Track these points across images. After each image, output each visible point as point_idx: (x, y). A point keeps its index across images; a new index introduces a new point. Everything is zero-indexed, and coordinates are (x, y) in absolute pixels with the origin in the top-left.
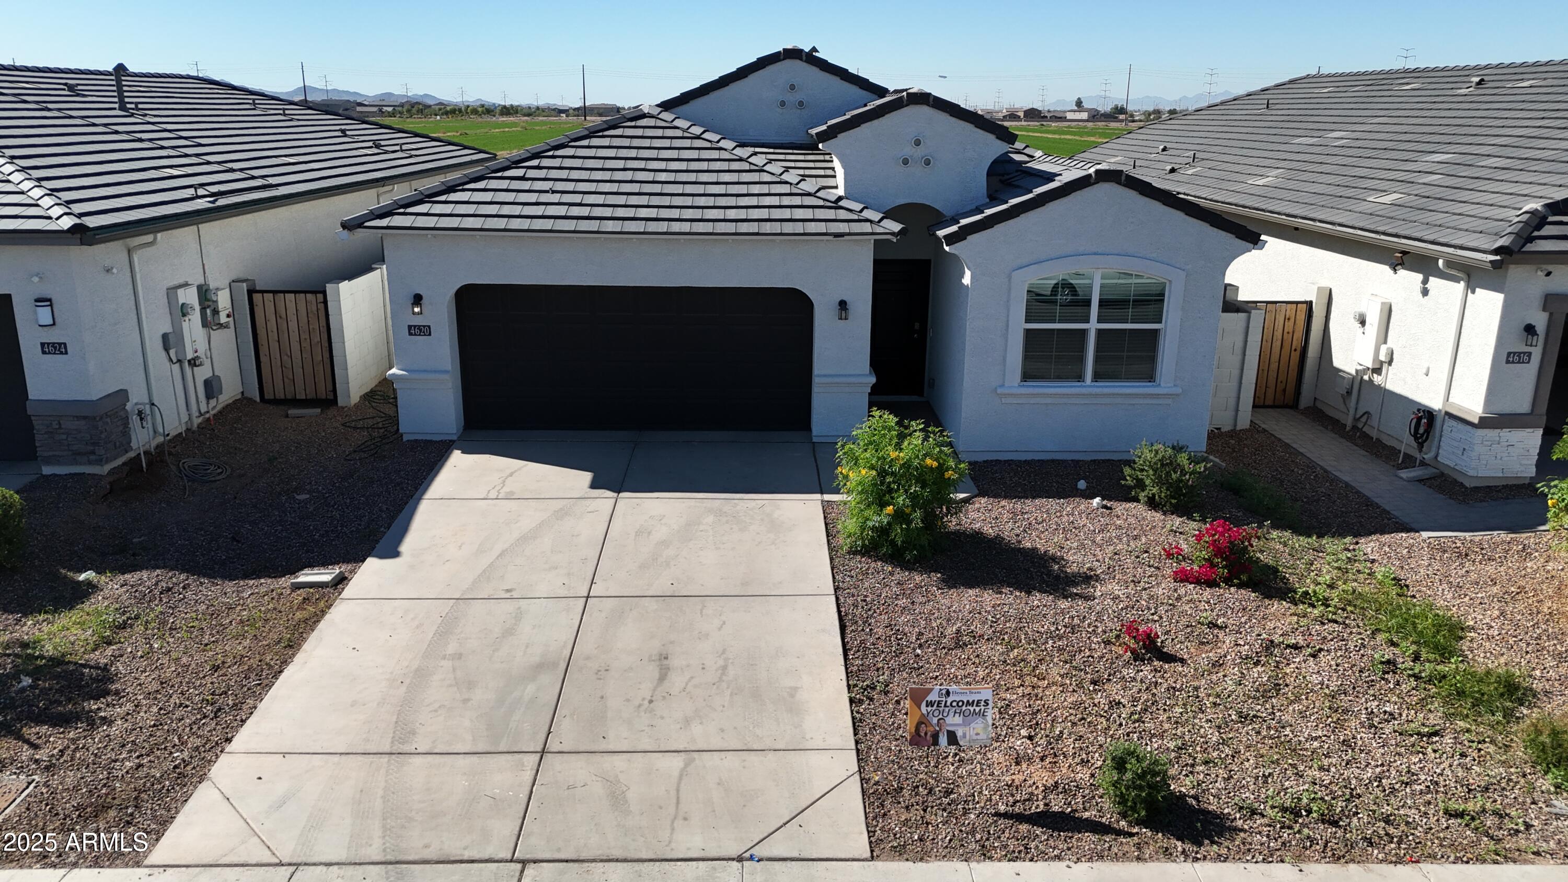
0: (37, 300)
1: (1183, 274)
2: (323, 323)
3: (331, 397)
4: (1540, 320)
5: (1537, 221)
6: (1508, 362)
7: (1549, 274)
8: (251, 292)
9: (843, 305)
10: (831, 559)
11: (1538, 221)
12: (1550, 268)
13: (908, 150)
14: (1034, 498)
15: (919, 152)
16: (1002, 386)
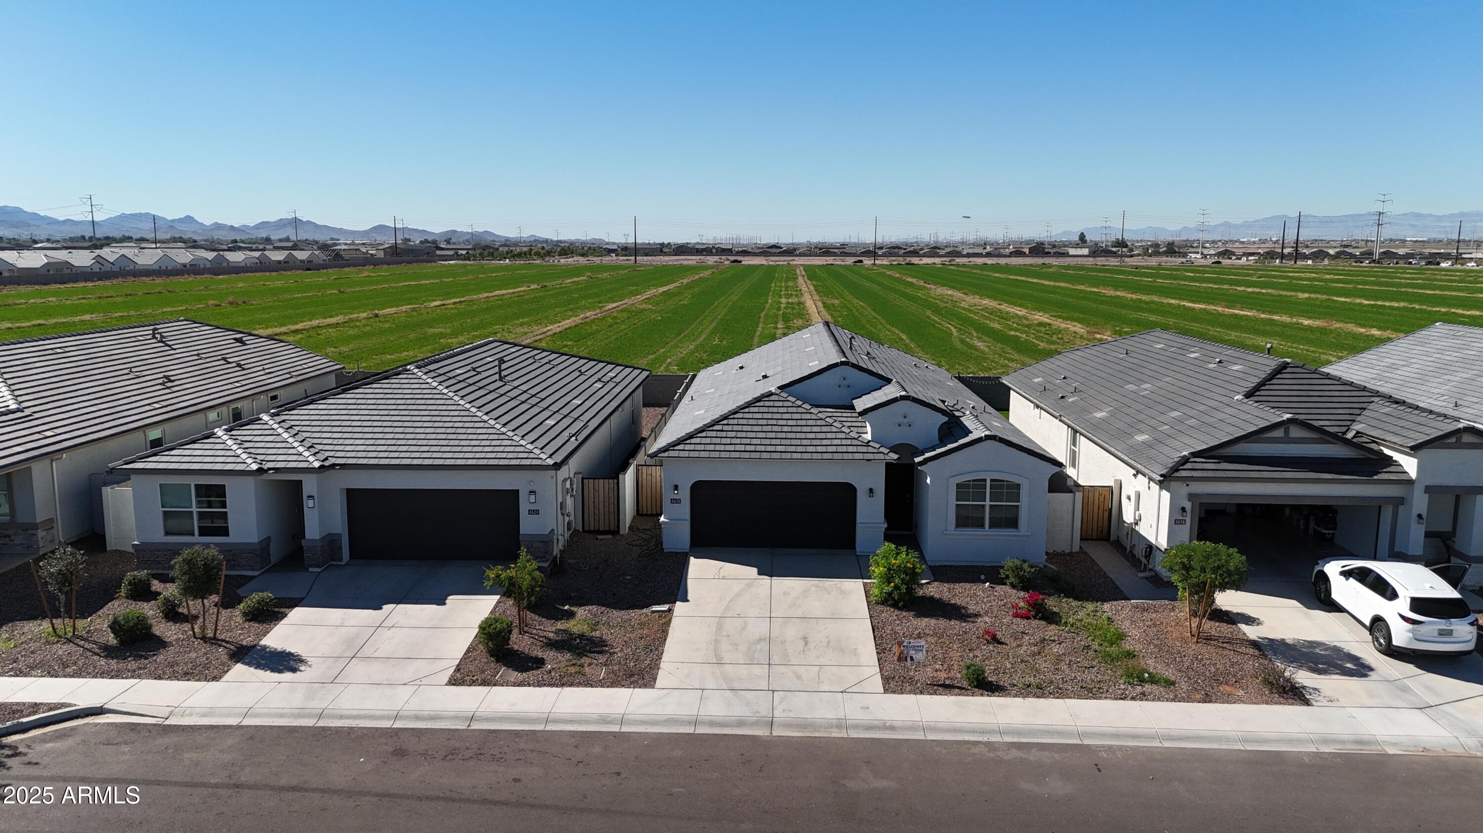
0: (530, 492)
1: (1028, 481)
2: (616, 493)
3: (616, 529)
4: (1188, 505)
5: (1183, 461)
6: (1175, 524)
7: (1188, 485)
8: (583, 479)
9: (871, 490)
10: (868, 606)
11: (1185, 460)
12: (1189, 483)
13: (901, 420)
14: (960, 582)
15: (905, 421)
16: (946, 530)
